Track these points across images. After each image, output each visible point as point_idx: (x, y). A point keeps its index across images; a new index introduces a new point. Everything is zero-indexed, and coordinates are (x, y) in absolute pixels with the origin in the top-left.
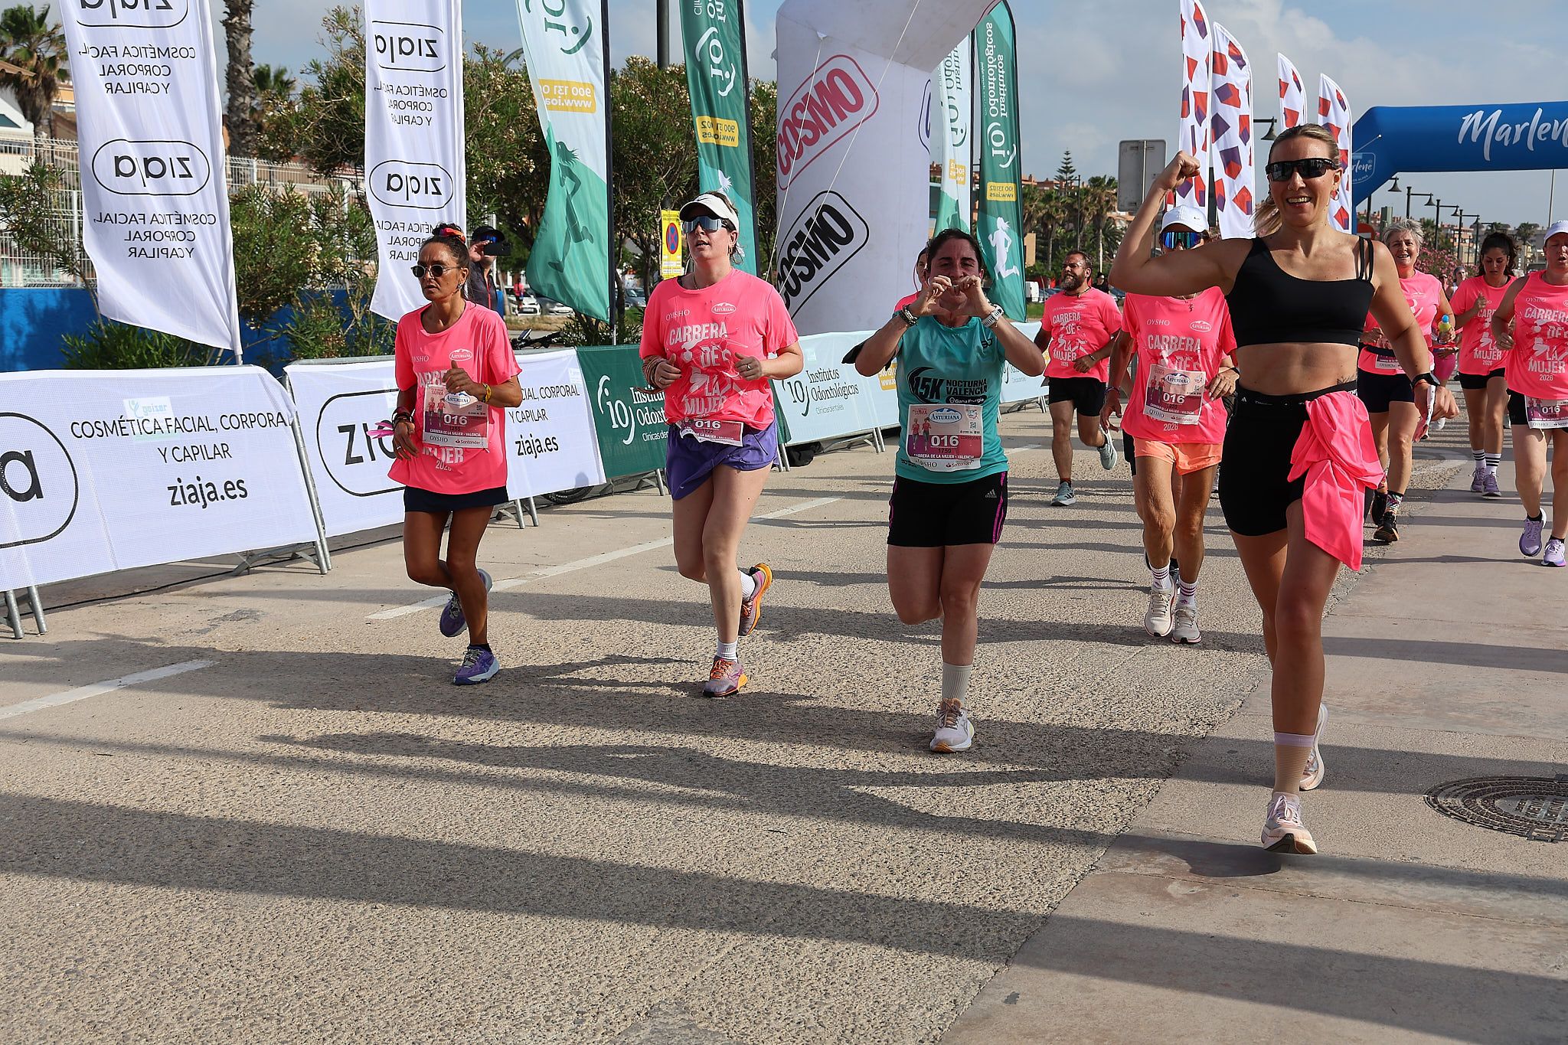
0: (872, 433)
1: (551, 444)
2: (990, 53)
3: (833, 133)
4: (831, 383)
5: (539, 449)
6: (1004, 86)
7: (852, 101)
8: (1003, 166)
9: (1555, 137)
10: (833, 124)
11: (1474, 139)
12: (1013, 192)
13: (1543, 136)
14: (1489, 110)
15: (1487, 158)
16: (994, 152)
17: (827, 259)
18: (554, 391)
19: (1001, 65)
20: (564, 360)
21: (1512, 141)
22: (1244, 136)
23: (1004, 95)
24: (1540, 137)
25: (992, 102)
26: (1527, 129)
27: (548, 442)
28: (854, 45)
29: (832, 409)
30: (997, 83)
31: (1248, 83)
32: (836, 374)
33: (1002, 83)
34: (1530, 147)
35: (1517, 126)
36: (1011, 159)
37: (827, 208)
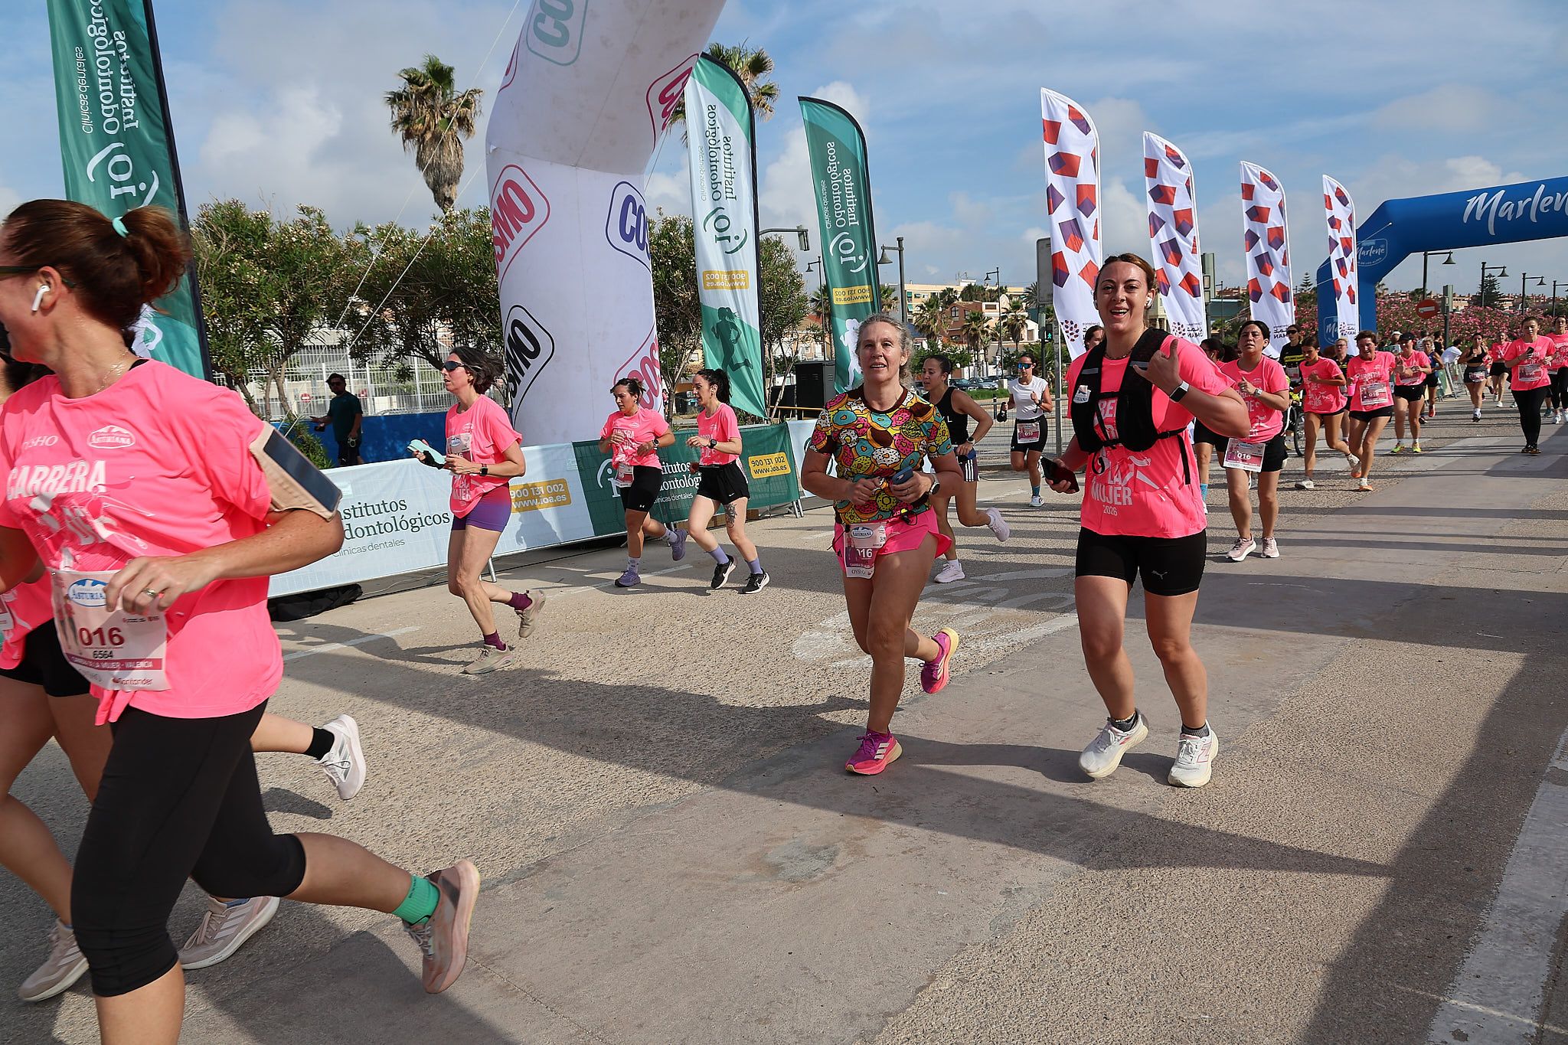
3: (514, 245)
4: (383, 518)
6: (853, 196)
7: (525, 212)
8: (854, 271)
9: (1557, 208)
10: (512, 238)
11: (1478, 218)
13: (1545, 208)
14: (1492, 192)
15: (1492, 233)
16: (843, 260)
17: (523, 374)
19: (849, 178)
21: (1515, 215)
22: (1184, 227)
23: (854, 205)
24: (1542, 210)
25: (838, 214)
26: (1530, 202)
28: (518, 153)
29: (374, 547)
30: (843, 196)
31: (1188, 180)
32: (403, 505)
33: (850, 195)
34: (1533, 219)
35: (1520, 202)
36: (863, 266)
37: (516, 323)
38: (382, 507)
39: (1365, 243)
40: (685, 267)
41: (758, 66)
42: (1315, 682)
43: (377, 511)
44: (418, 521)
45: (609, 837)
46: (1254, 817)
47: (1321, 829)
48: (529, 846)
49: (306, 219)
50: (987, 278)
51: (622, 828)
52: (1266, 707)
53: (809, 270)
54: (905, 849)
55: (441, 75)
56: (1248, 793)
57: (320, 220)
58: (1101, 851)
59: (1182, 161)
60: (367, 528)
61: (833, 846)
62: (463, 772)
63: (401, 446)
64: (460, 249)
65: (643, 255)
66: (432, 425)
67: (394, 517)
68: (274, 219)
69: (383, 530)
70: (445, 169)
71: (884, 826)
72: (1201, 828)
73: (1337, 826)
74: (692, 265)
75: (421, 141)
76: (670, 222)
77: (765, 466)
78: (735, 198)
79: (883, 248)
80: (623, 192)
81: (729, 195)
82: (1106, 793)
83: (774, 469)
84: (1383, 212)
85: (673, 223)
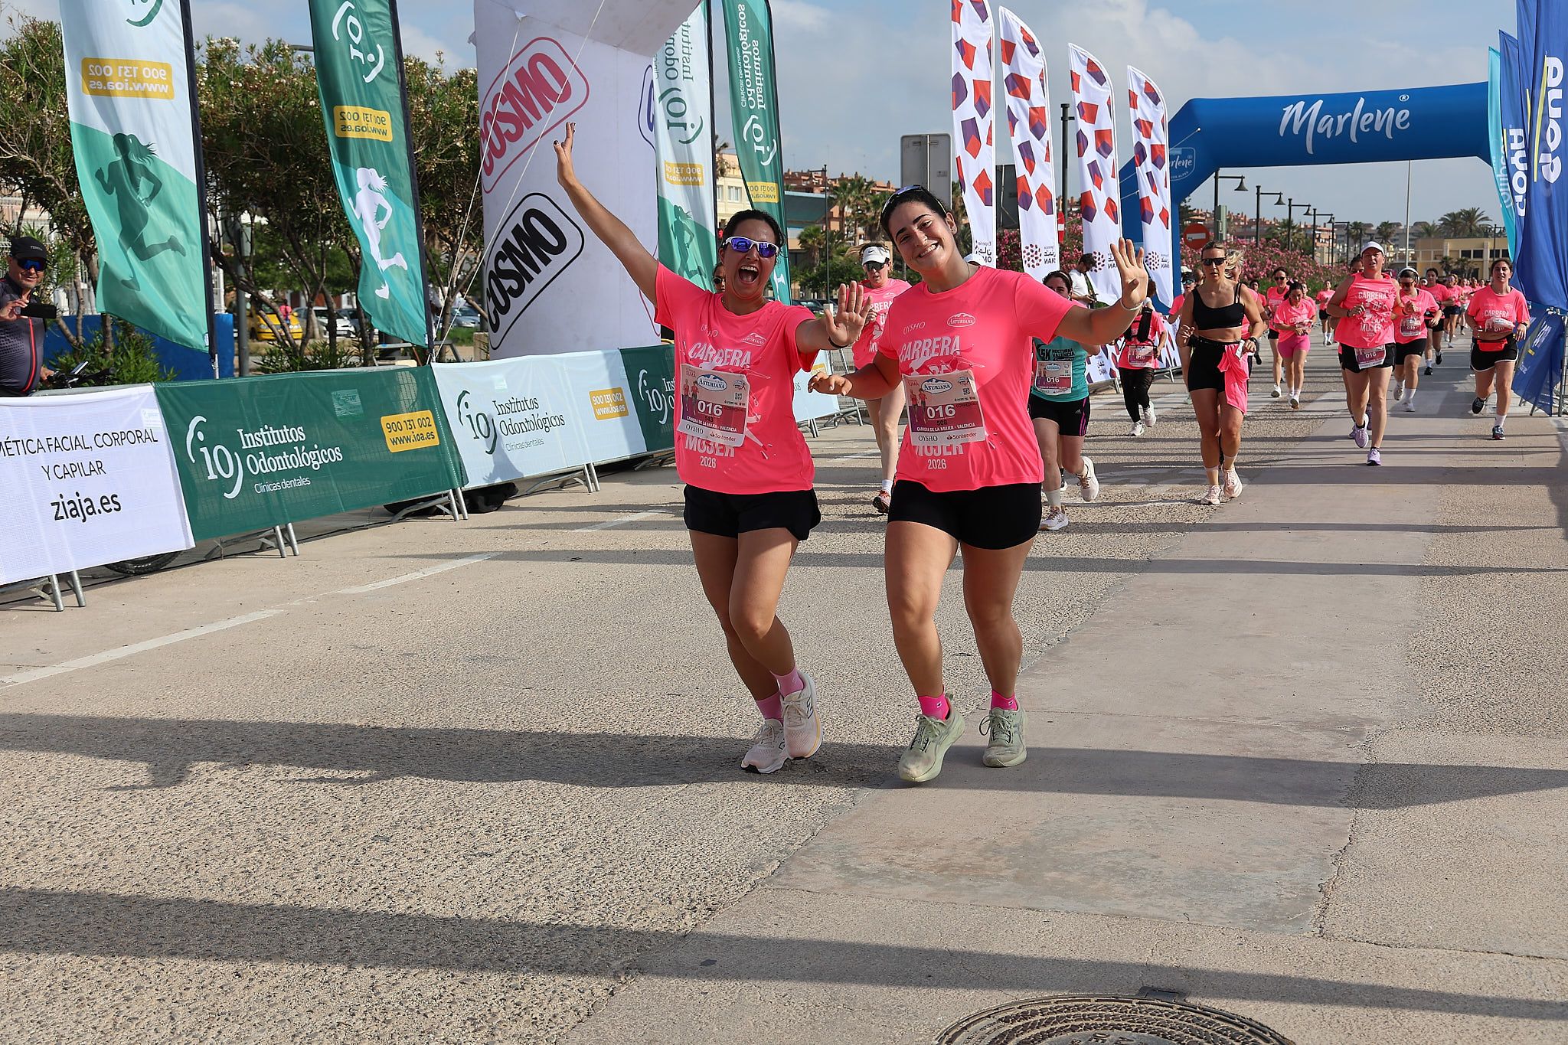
0: (583, 470)
1: (111, 503)
2: (743, 38)
3: (539, 126)
4: (527, 415)
5: (91, 510)
6: (760, 74)
7: (559, 90)
8: (764, 163)
9: (1378, 128)
10: (538, 117)
11: (1296, 131)
12: (775, 193)
13: (1366, 127)
14: (1310, 100)
15: (1310, 150)
16: (756, 148)
17: (538, 271)
18: (118, 438)
19: (756, 51)
20: (133, 399)
22: (1037, 130)
23: (761, 85)
24: (1363, 128)
25: (749, 92)
26: (1350, 119)
27: (105, 501)
29: (528, 444)
30: (753, 71)
31: (1042, 73)
32: (535, 403)
33: (758, 71)
34: (1355, 140)
35: (1340, 117)
36: (772, 156)
37: (533, 213)
38: (525, 403)
44: (547, 421)
59: (1037, 48)
69: (530, 428)
78: (692, 79)
81: (686, 74)
84: (1190, 114)
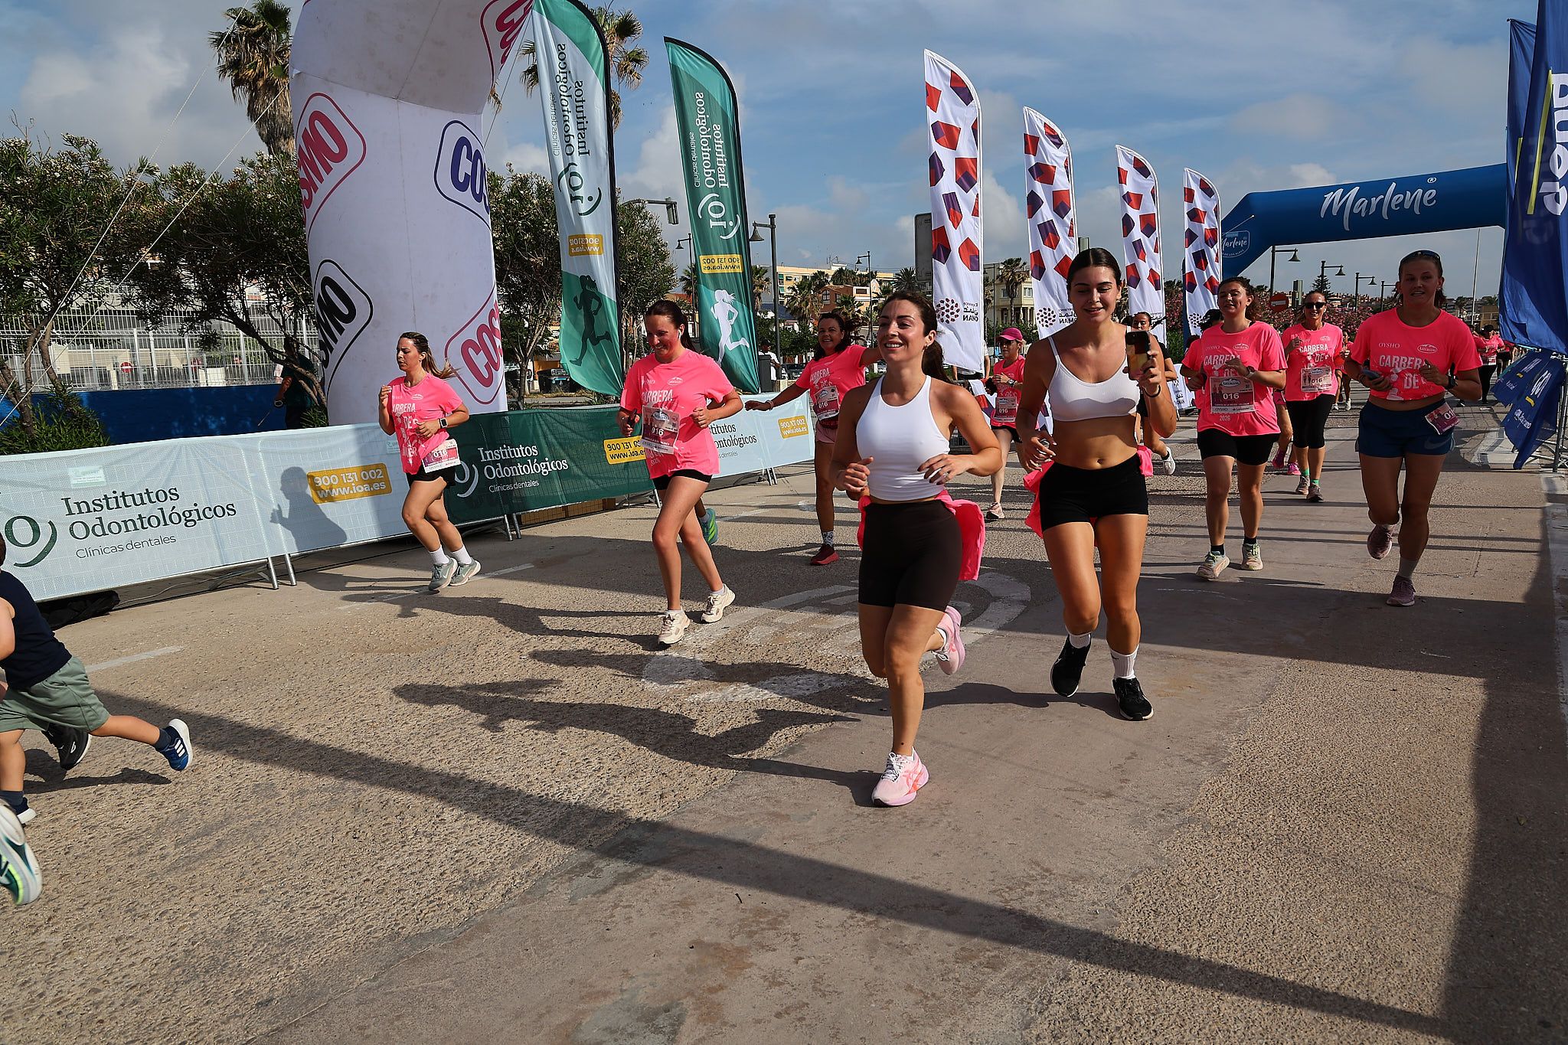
0: (267, 563)
2: (701, 124)
3: (323, 188)
4: (146, 510)
6: (723, 155)
8: (724, 238)
9: (1407, 206)
11: (1335, 213)
13: (1396, 206)
15: (1347, 228)
16: (712, 224)
17: (336, 341)
19: (718, 135)
22: (1061, 209)
23: (724, 165)
24: (1393, 207)
25: (708, 173)
26: (1383, 199)
28: (327, 80)
29: (134, 545)
30: (712, 153)
31: (1066, 161)
32: (174, 495)
33: (719, 153)
34: (1386, 217)
35: (1373, 199)
36: (735, 231)
37: (327, 281)
38: (145, 497)
39: (1229, 234)
40: (538, 229)
41: (626, 28)
42: (1262, 720)
43: (138, 502)
44: (194, 513)
45: (352, 997)
46: (1241, 935)
47: (1332, 955)
48: (229, 1019)
49: (75, 152)
50: (859, 262)
51: (376, 978)
52: (1213, 753)
53: (679, 247)
54: (778, 1008)
55: (276, 17)
56: (1224, 893)
57: (94, 153)
58: (1050, 1002)
59: (1060, 140)
60: (125, 522)
61: (678, 1004)
62: (170, 879)
63: (214, 422)
64: (269, 196)
65: (480, 207)
66: (251, 399)
67: (161, 509)
68: (33, 149)
69: (146, 525)
70: (280, 121)
71: (751, 965)
72: (1176, 955)
73: (1349, 947)
74: (544, 227)
75: (254, 90)
76: (521, 180)
77: (623, 451)
78: (588, 153)
79: (755, 225)
80: (455, 134)
81: (581, 150)
82: (1043, 897)
83: (632, 454)
84: (1247, 204)
85: (524, 181)
